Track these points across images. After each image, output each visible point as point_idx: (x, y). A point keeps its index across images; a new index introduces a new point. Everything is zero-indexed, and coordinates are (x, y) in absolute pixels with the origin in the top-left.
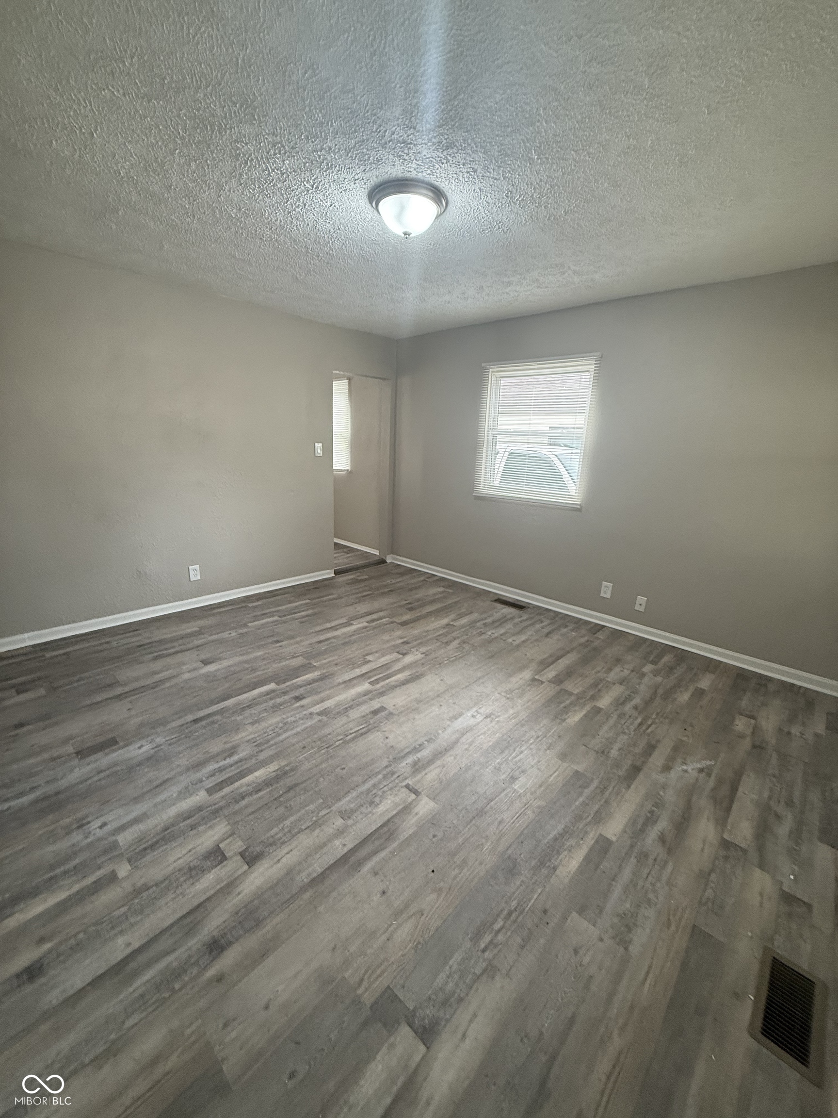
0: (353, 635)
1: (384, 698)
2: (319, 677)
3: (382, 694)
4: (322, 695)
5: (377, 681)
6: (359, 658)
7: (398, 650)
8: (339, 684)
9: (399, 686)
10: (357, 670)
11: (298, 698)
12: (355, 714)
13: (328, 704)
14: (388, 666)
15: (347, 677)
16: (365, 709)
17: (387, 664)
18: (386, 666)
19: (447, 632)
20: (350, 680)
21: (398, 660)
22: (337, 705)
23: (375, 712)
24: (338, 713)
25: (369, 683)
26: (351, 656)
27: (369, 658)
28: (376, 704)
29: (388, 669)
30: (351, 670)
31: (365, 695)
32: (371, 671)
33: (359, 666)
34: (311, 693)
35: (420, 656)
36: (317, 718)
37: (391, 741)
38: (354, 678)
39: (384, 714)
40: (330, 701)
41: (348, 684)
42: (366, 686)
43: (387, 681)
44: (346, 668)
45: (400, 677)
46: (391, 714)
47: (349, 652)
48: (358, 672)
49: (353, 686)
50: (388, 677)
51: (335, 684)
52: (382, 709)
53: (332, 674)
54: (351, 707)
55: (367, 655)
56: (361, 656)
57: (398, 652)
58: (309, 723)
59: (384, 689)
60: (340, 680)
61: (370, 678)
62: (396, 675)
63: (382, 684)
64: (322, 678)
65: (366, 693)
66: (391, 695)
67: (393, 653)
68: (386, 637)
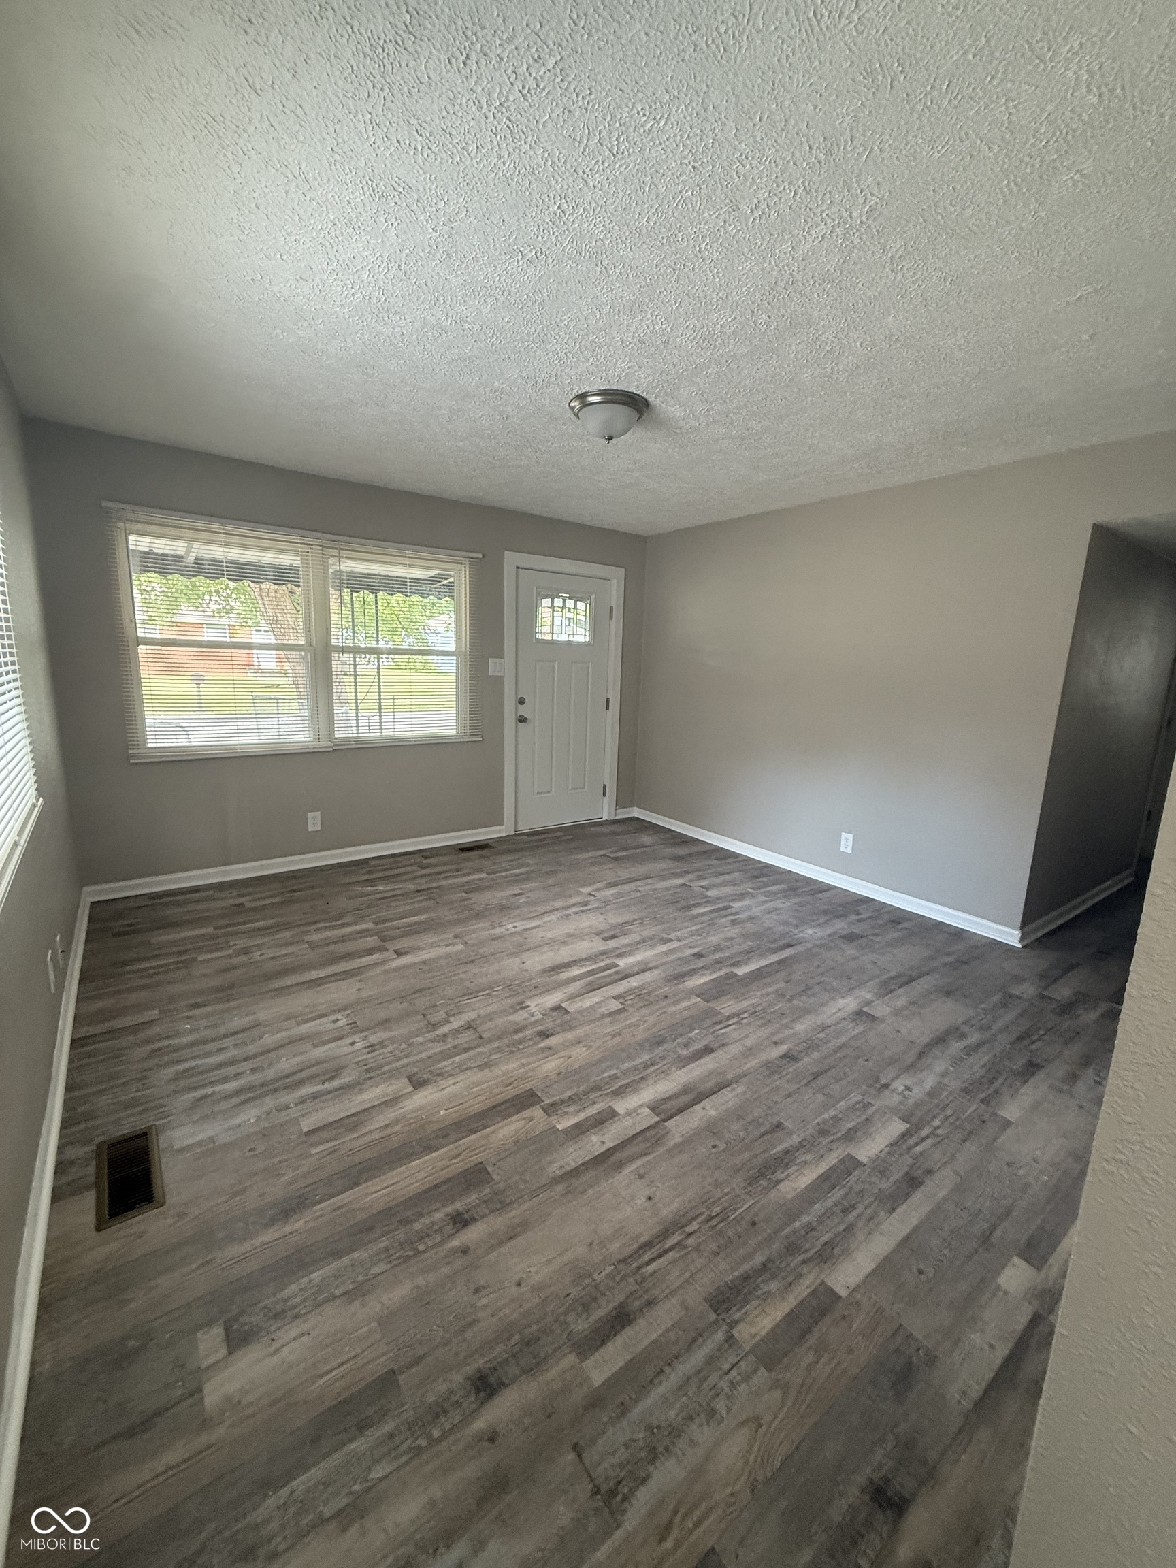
0: (646, 1067)
1: (602, 949)
2: (686, 979)
3: (603, 953)
4: (673, 957)
5: (608, 968)
6: (631, 1005)
7: (568, 1017)
8: (656, 968)
9: (581, 960)
10: (635, 984)
11: (699, 956)
12: (635, 937)
13: (664, 948)
14: (589, 988)
15: (648, 977)
16: (623, 941)
17: (591, 991)
18: (592, 988)
19: (439, 1061)
20: (643, 971)
21: (572, 998)
22: (653, 946)
23: (614, 937)
24: (651, 939)
25: (618, 966)
26: (645, 1011)
27: (615, 1005)
28: (612, 944)
29: (590, 983)
30: (644, 985)
32: (613, 982)
33: (630, 991)
34: (685, 961)
35: (532, 1004)
36: (671, 936)
37: (601, 918)
38: (638, 973)
39: (606, 935)
40: (662, 950)
41: (645, 968)
42: (622, 963)
43: (594, 967)
44: (650, 989)
45: (576, 971)
46: (598, 935)
47: (651, 1020)
48: (633, 982)
49: (638, 963)
50: (592, 973)
51: (661, 968)
52: (605, 939)
53: (669, 981)
54: (639, 943)
55: (619, 1012)
56: (631, 1009)
57: (567, 1012)
58: (679, 934)
59: (602, 957)
60: (656, 972)
61: (617, 973)
62: (580, 975)
63: (602, 964)
64: (680, 977)
65: (621, 955)
66: (593, 951)
67: (576, 1012)
68: (580, 1054)
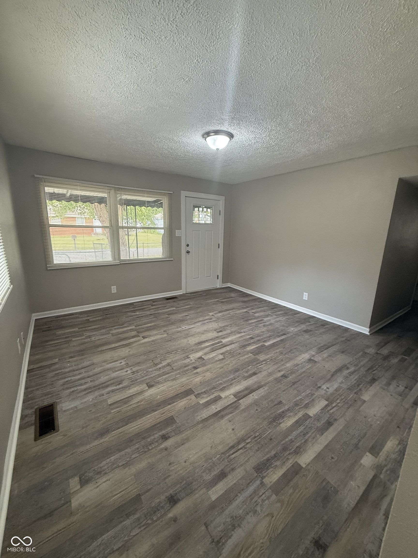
0: (232, 380)
1: (216, 336)
2: (247, 347)
3: (217, 337)
4: (242, 339)
5: (218, 343)
6: (227, 357)
7: (204, 361)
8: (236, 343)
9: (209, 340)
10: (228, 349)
11: (252, 338)
12: (228, 331)
15: (233, 346)
16: (224, 333)
17: (212, 352)
19: (158, 378)
20: (231, 344)
21: (205, 354)
22: (235, 335)
23: (221, 331)
24: (235, 332)
25: (222, 342)
26: (232, 359)
27: (221, 357)
28: (220, 334)
29: (212, 349)
30: (231, 349)
31: (224, 337)
32: (221, 348)
33: (227, 352)
34: (246, 340)
35: (191, 356)
36: (242, 331)
37: (216, 324)
38: (229, 345)
40: (238, 336)
42: (224, 341)
43: (214, 342)
44: (234, 351)
45: (207, 344)
46: (215, 331)
47: (234, 362)
48: (228, 348)
49: (230, 341)
50: (213, 345)
51: (238, 343)
52: (218, 332)
53: (241, 348)
54: (230, 334)
55: (222, 359)
57: (204, 359)
58: (244, 330)
60: (236, 344)
61: (222, 345)
62: (209, 345)
63: (216, 341)
64: (244, 346)
65: (224, 338)
66: (213, 336)
67: (207, 359)
68: (208, 375)
